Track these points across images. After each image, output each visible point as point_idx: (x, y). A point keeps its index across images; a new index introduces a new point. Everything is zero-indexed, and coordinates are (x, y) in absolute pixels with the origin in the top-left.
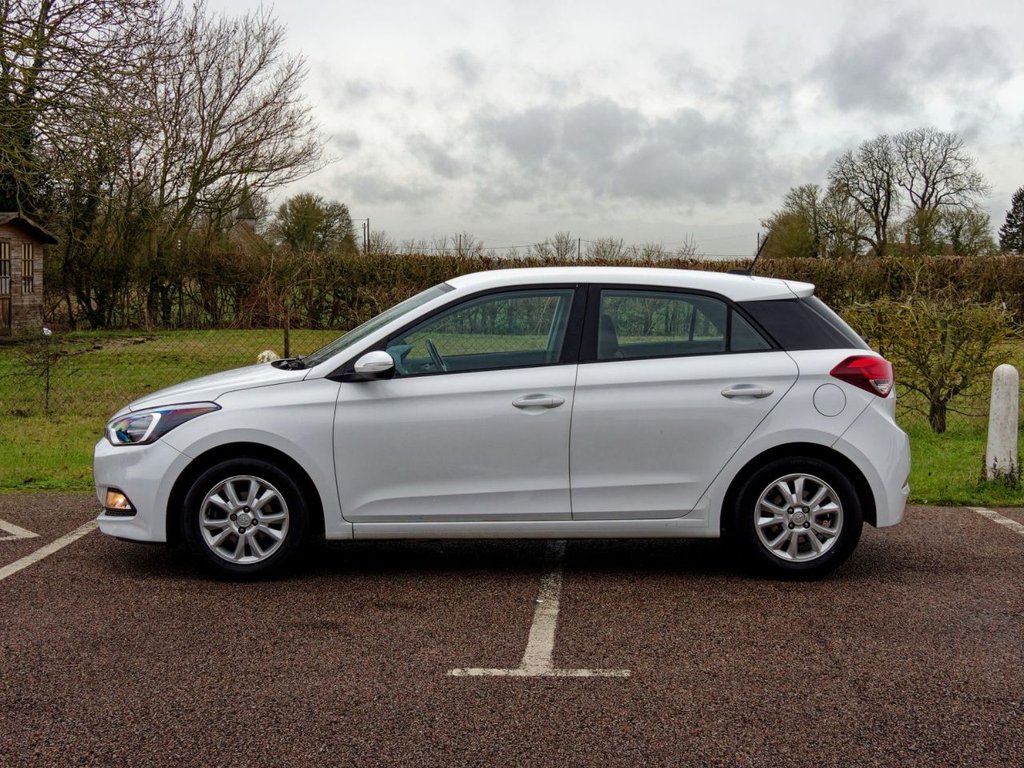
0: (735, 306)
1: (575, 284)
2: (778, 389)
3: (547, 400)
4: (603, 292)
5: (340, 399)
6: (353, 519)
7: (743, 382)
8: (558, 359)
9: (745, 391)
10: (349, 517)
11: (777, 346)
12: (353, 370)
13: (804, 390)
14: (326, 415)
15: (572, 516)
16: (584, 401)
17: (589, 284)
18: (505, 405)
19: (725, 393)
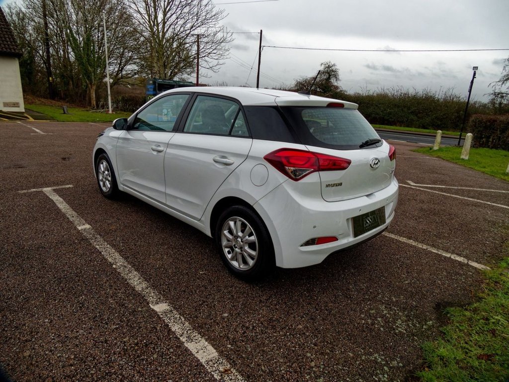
1: (190, 92)
2: (236, 161)
3: (159, 148)
8: (172, 129)
15: (167, 205)
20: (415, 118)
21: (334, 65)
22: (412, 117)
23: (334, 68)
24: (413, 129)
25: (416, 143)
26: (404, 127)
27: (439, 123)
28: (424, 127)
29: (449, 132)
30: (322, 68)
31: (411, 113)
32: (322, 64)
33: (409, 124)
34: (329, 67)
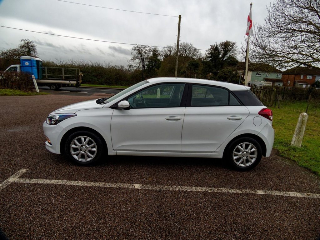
0: (231, 92)
1: (185, 83)
2: (243, 118)
3: (176, 118)
4: (193, 86)
5: (113, 115)
6: (116, 150)
7: (234, 115)
8: (179, 105)
9: (233, 117)
10: (115, 149)
11: (242, 104)
12: (117, 106)
13: (250, 118)
14: (109, 119)
15: (181, 151)
16: (187, 119)
17: (189, 83)
18: (163, 119)
19: (228, 118)
20: (96, 79)
21: (32, 42)
22: (94, 78)
23: (32, 44)
24: (96, 85)
25: (111, 94)
26: (91, 84)
27: (109, 81)
28: (102, 84)
29: (111, 86)
30: (23, 43)
31: (93, 76)
32: (21, 40)
33: (94, 83)
34: (28, 43)
